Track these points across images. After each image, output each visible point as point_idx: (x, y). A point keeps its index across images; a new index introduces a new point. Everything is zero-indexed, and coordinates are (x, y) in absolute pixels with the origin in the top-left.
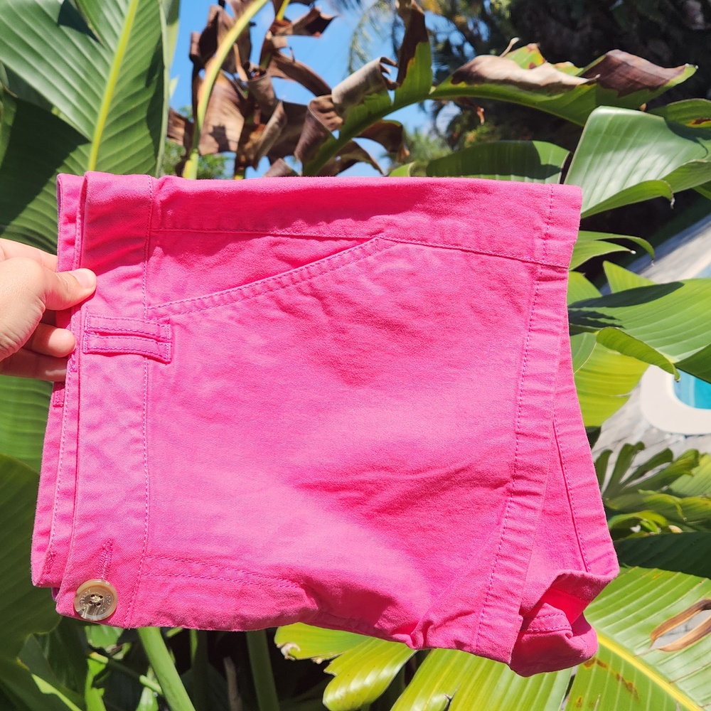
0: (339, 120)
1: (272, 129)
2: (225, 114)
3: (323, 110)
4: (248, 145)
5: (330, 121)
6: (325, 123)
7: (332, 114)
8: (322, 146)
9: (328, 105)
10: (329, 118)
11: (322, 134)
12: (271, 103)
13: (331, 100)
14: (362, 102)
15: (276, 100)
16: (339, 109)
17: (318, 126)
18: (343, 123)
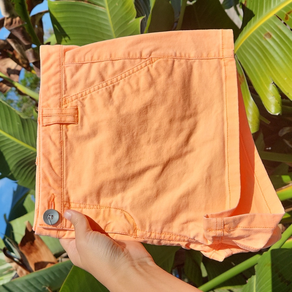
0: (18, 19)
1: (17, 47)
2: (5, 65)
3: (11, 23)
4: (20, 61)
5: (17, 23)
6: (17, 25)
7: (14, 20)
8: (27, 31)
9: (9, 20)
10: (16, 23)
11: (21, 29)
12: (6, 43)
13: (7, 18)
14: (13, 5)
15: (5, 41)
16: (13, 16)
17: (17, 29)
18: (20, 17)
